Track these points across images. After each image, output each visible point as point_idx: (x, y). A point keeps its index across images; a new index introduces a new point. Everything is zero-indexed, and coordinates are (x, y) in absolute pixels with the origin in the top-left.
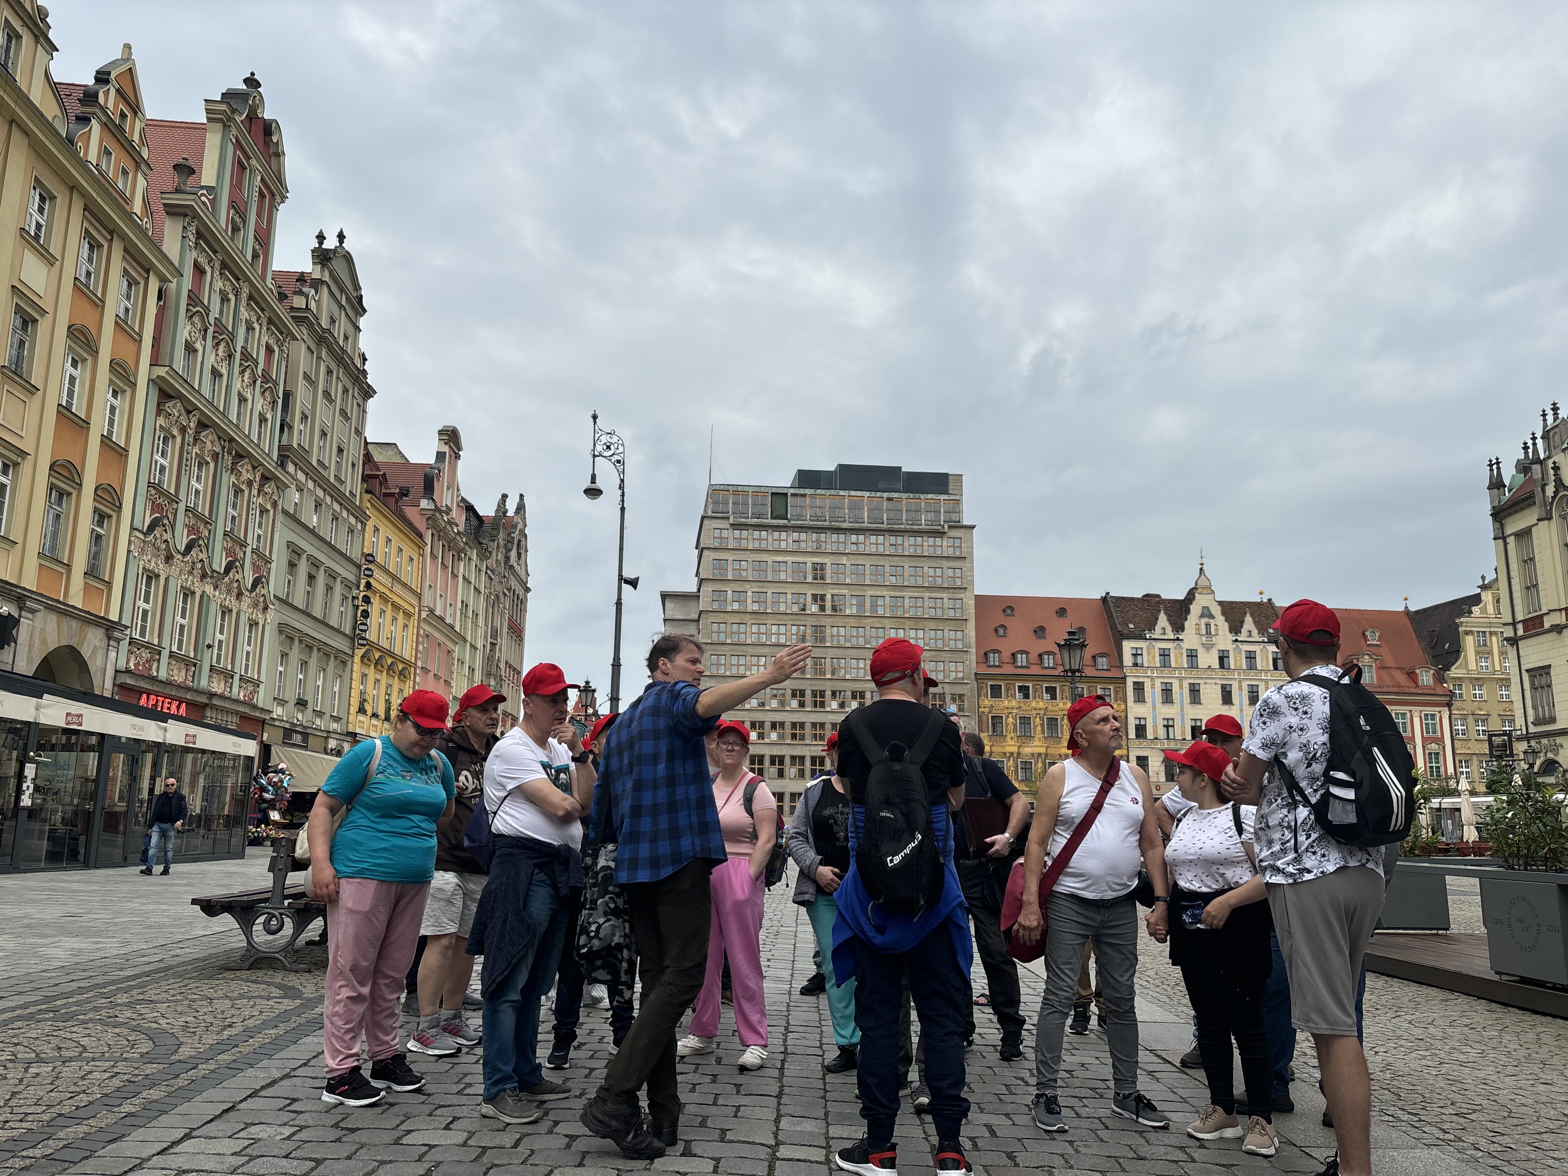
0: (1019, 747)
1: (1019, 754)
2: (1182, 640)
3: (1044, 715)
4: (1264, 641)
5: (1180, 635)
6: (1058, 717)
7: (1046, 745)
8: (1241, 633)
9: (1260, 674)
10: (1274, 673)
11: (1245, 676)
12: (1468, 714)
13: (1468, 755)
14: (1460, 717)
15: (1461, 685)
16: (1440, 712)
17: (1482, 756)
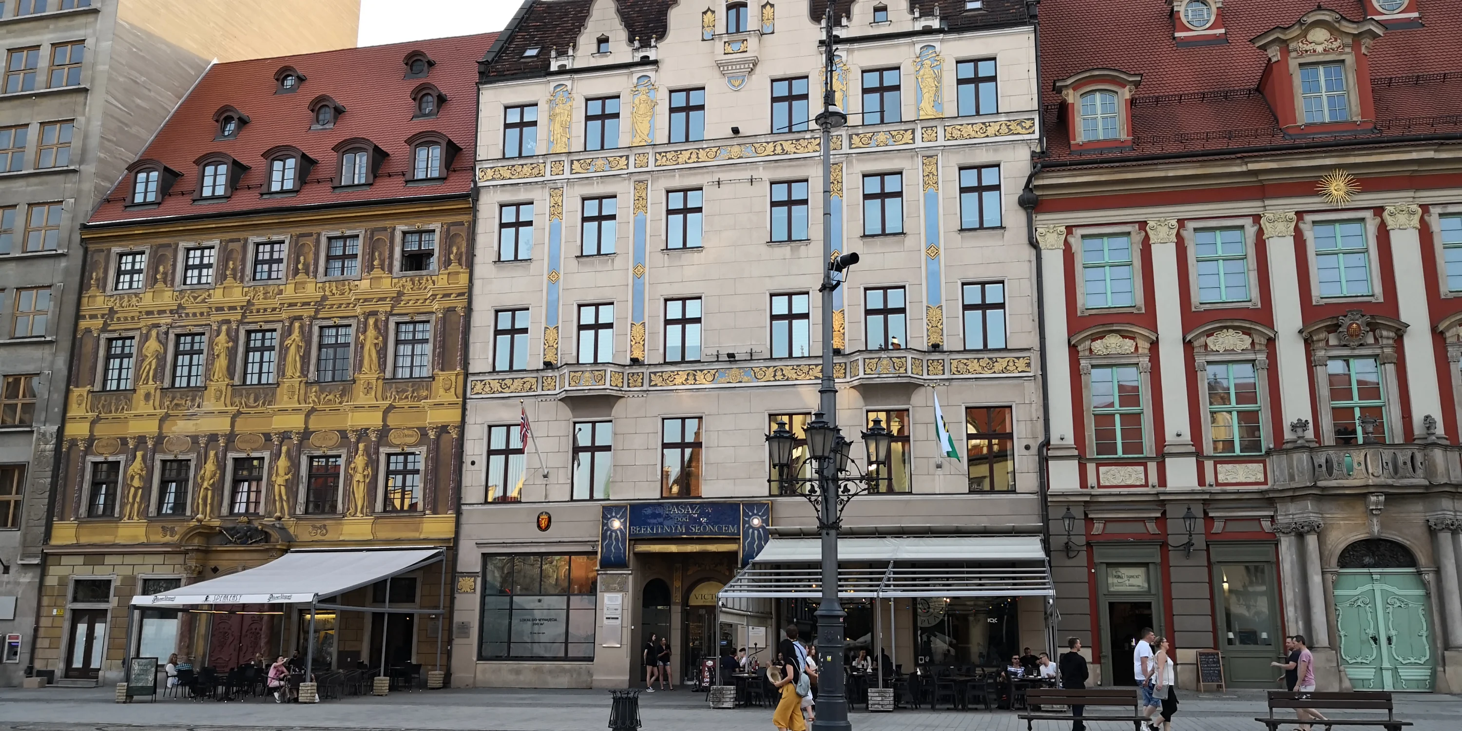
0: (163, 420)
1: (160, 439)
2: (655, 62)
3: (240, 322)
4: (927, 31)
5: (653, 50)
6: (278, 326)
7: (234, 409)
8: (848, 17)
9: (909, 135)
10: (962, 125)
11: (853, 146)
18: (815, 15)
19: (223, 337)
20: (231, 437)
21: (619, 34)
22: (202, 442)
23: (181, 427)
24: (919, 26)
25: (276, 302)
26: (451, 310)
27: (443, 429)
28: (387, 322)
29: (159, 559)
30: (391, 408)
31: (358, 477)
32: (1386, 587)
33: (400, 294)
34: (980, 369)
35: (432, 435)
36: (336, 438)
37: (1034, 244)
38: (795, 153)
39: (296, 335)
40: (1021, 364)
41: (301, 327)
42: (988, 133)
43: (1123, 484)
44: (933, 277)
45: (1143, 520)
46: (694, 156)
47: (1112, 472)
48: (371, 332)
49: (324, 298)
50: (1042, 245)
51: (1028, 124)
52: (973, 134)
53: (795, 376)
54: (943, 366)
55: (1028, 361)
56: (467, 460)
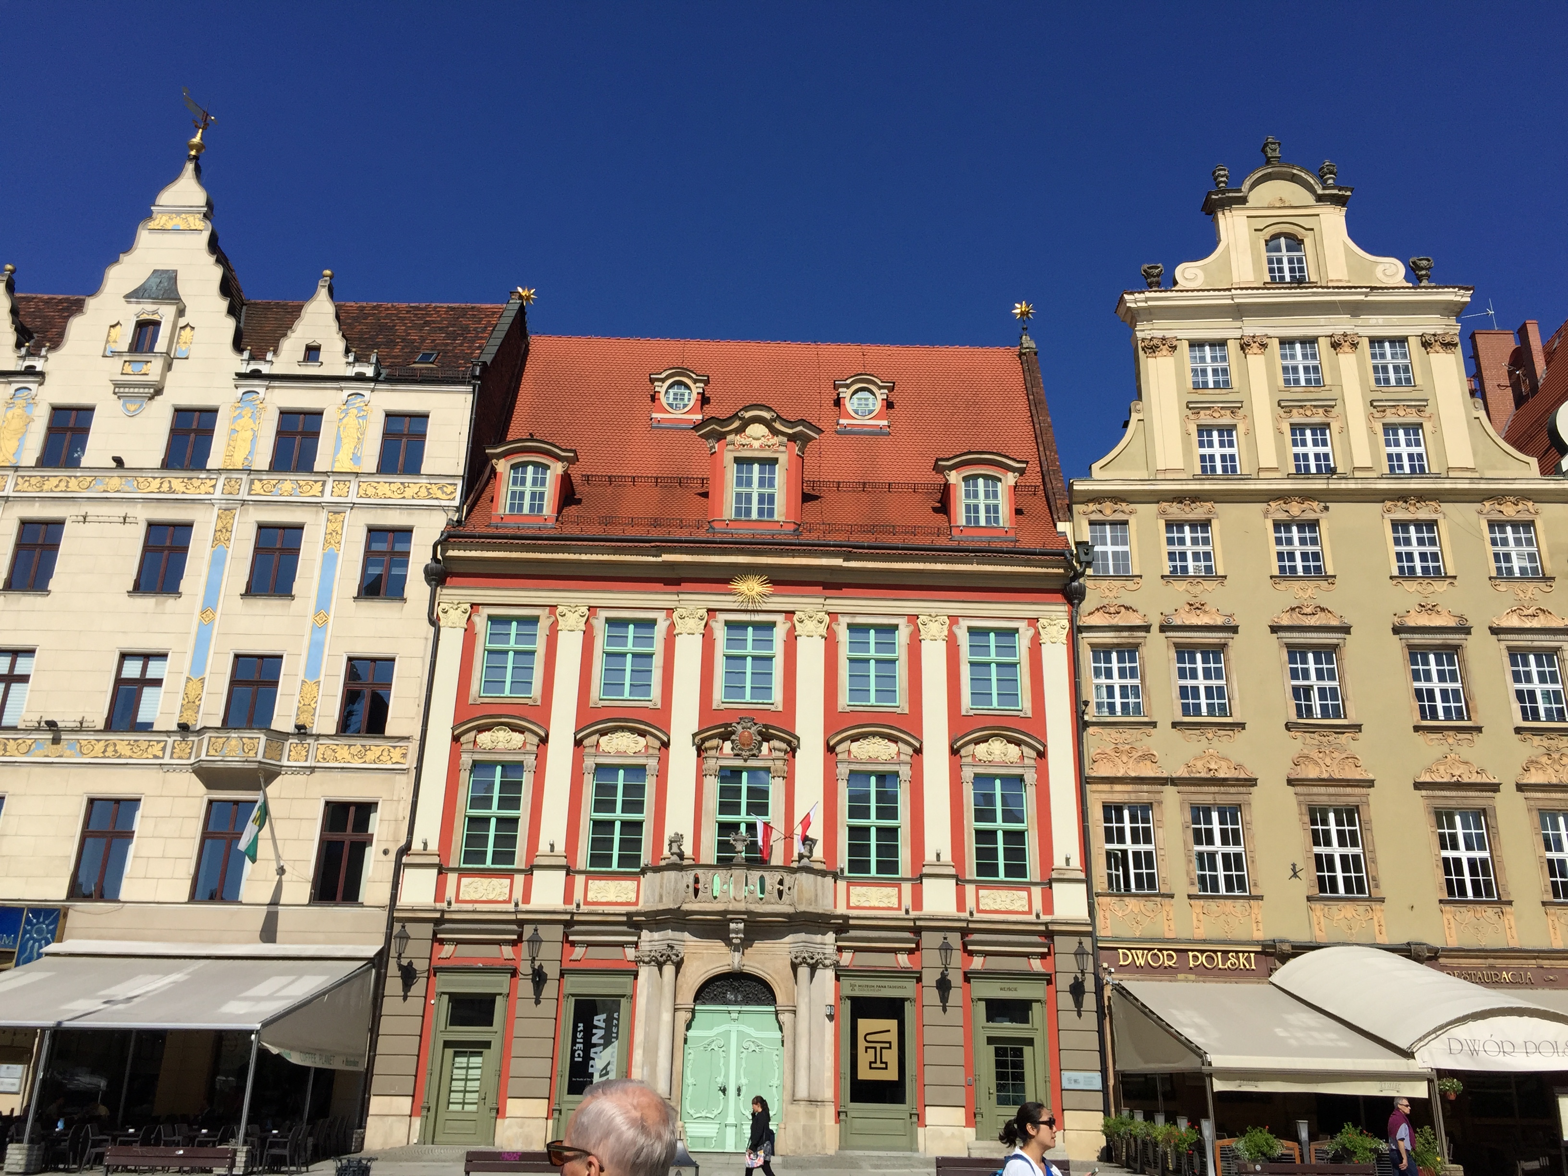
2: (42, 374)
4: (360, 378)
5: (42, 361)
8: (275, 352)
9: (318, 487)
10: (378, 483)
11: (253, 492)
12: (1147, 628)
13: (1145, 788)
14: (1115, 641)
15: (1125, 523)
16: (1033, 621)
17: (1205, 789)
18: (238, 345)
24: (351, 372)
32: (742, 1028)
34: (348, 757)
37: (434, 621)
38: (183, 493)
40: (396, 754)
42: (405, 494)
43: (484, 898)
44: (316, 649)
45: (499, 942)
46: (63, 484)
47: (475, 885)
50: (442, 623)
51: (450, 489)
52: (389, 494)
53: (129, 753)
54: (308, 751)
55: (404, 751)
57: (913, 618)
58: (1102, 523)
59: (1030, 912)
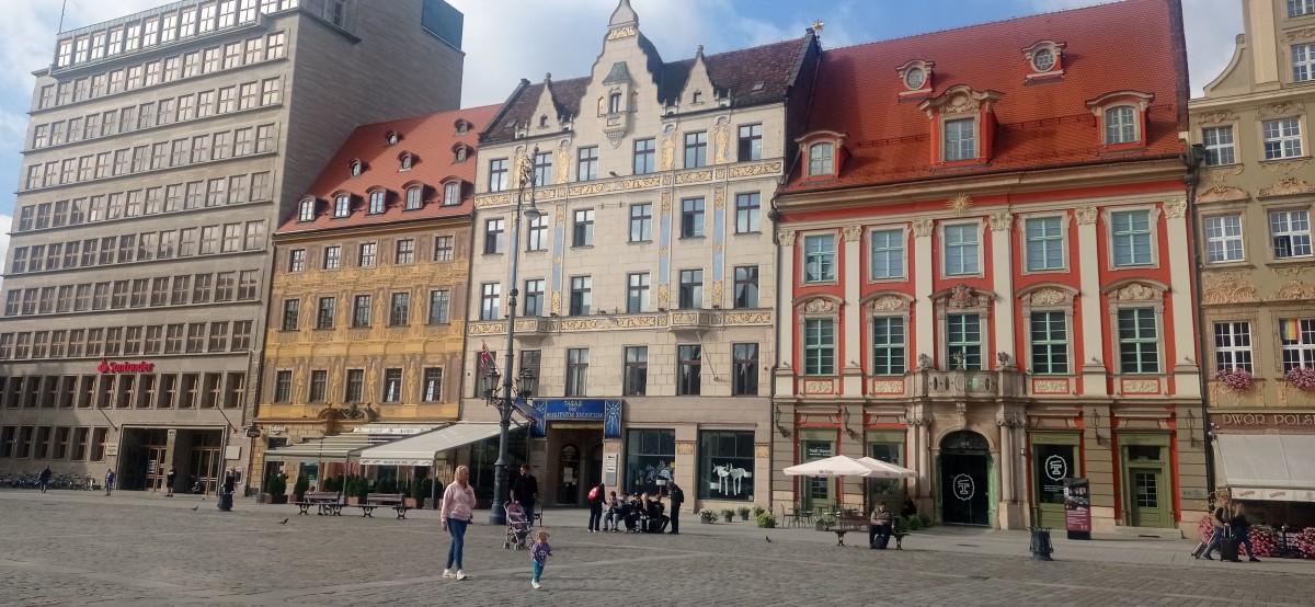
0: (313, 347)
1: (312, 359)
2: (572, 132)
3: (353, 291)
4: (723, 108)
5: (571, 125)
6: (372, 294)
7: (348, 342)
8: (679, 100)
9: (709, 175)
10: (740, 167)
11: (677, 182)
12: (1248, 200)
13: (1245, 309)
14: (1222, 211)
15: (1230, 127)
16: (1159, 204)
17: (1291, 308)
18: (660, 100)
19: (344, 300)
20: (347, 358)
21: (553, 113)
22: (333, 360)
23: (322, 352)
24: (717, 105)
25: (371, 279)
26: (460, 284)
27: (453, 354)
28: (427, 290)
29: (310, 427)
30: (427, 341)
31: (410, 381)
33: (434, 274)
34: (741, 321)
35: (448, 357)
36: (399, 358)
38: (645, 187)
39: (381, 299)
40: (765, 317)
41: (383, 294)
42: (754, 173)
43: (819, 392)
44: (718, 264)
45: (829, 415)
46: (591, 190)
47: (813, 385)
48: (419, 297)
49: (395, 277)
50: (781, 243)
51: (777, 166)
52: (745, 173)
53: (638, 324)
54: (721, 318)
55: (769, 316)
56: (467, 372)
57: (1071, 211)
58: (1213, 129)
59: (1159, 393)
